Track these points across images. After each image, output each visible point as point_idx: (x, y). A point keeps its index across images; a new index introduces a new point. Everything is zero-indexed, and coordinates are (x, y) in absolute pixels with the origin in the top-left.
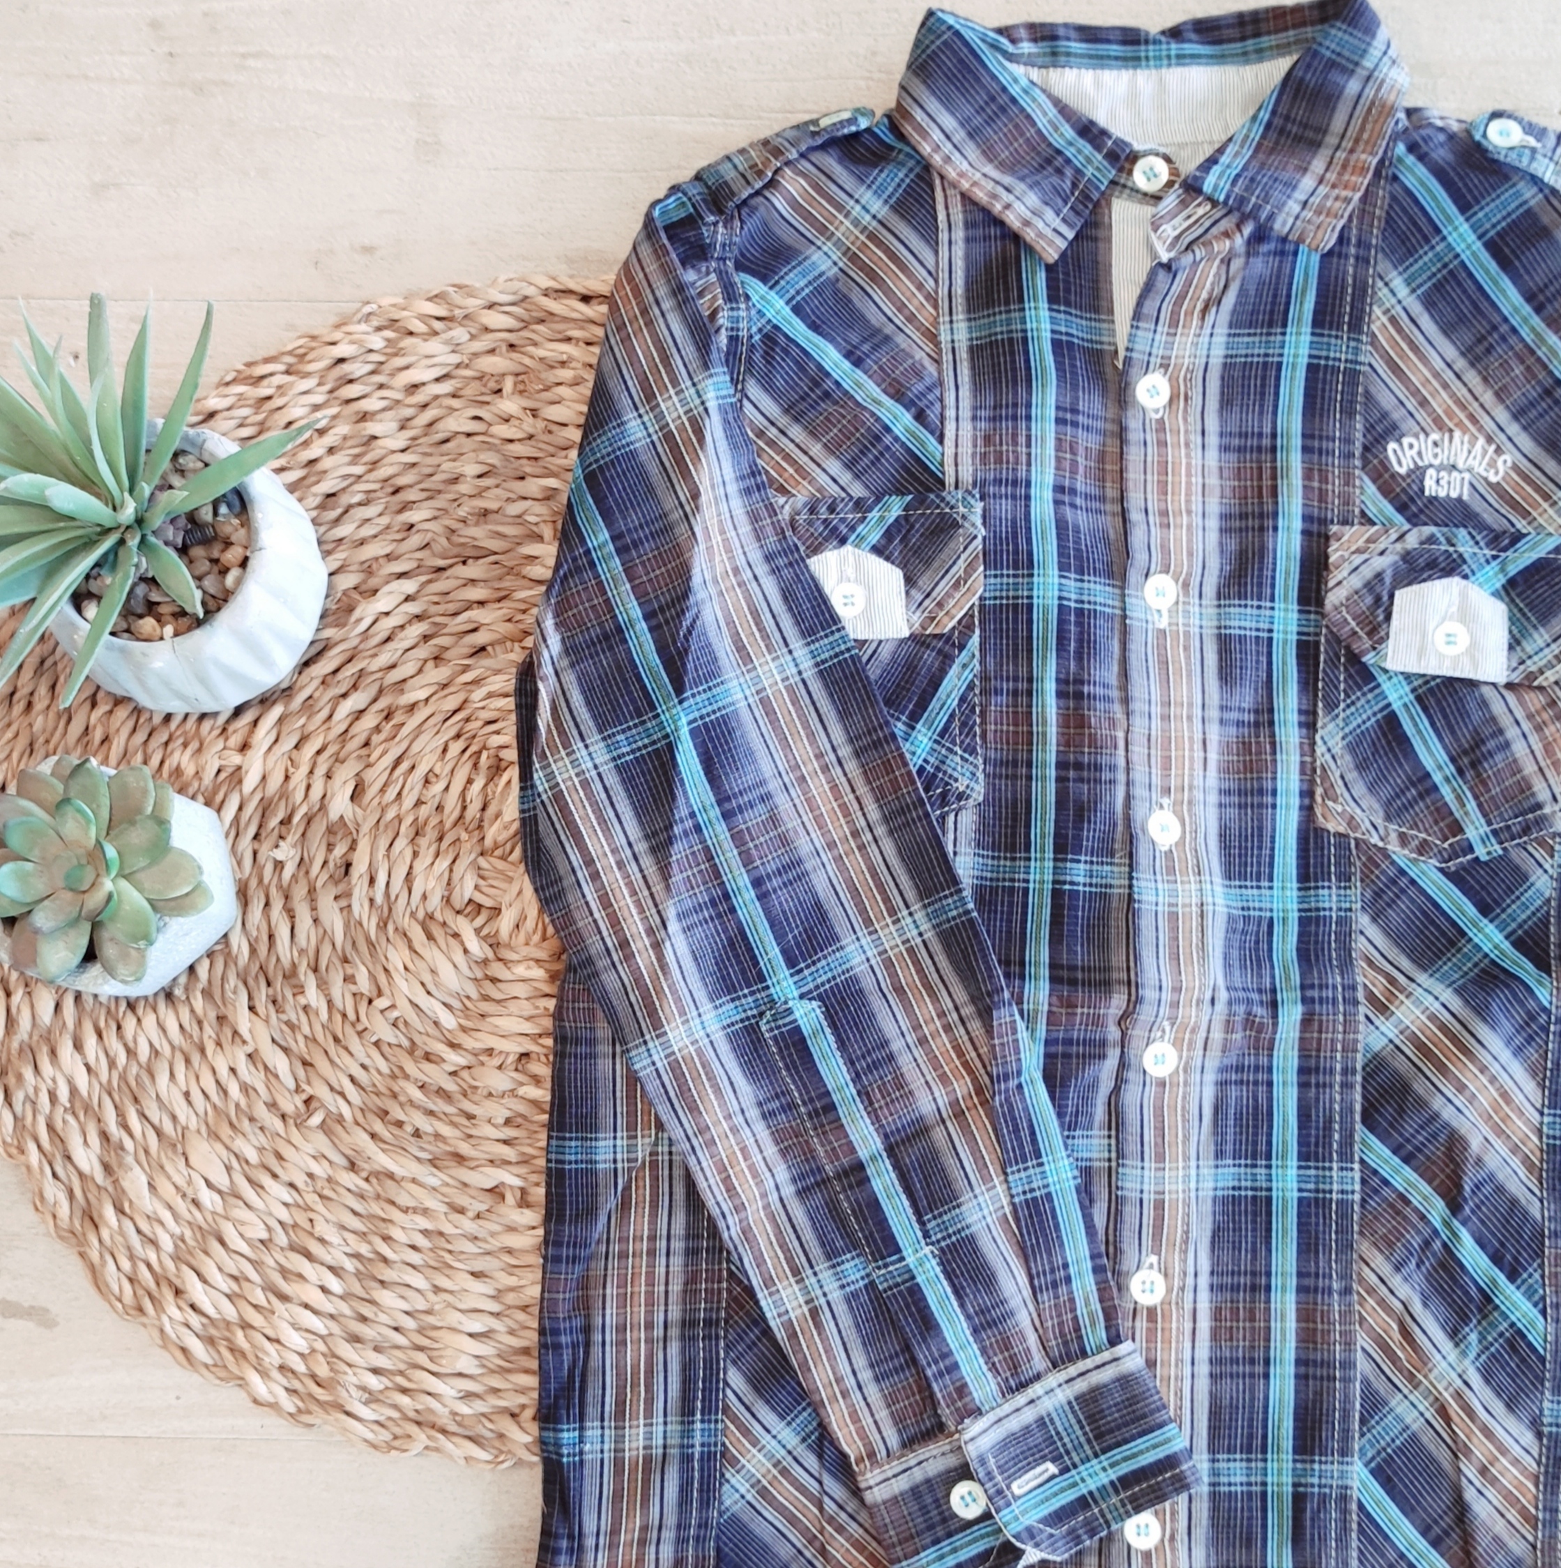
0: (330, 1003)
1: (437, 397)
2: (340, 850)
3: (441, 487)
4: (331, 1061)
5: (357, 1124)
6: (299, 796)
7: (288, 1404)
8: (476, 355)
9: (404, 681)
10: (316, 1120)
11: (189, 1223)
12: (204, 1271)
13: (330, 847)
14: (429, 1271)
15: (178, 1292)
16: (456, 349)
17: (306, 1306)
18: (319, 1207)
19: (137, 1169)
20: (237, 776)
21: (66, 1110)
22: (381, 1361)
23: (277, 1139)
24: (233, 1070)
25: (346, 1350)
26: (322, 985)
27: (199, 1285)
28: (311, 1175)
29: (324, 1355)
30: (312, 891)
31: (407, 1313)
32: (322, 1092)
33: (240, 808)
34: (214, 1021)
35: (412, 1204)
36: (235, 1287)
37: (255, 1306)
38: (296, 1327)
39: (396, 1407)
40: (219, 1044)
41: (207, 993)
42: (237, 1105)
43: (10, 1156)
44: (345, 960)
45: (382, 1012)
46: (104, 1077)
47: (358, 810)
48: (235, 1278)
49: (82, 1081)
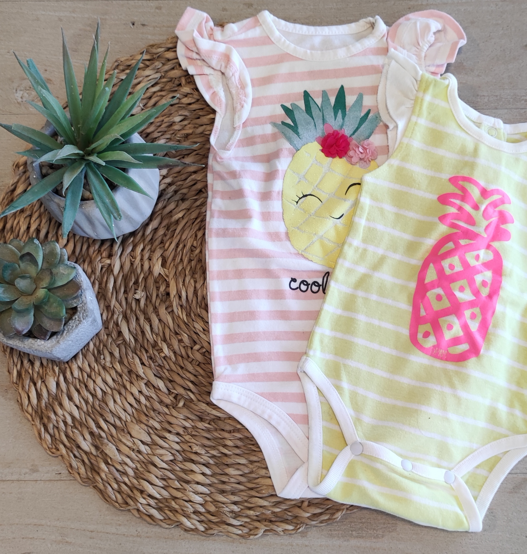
0: (175, 353)
1: (155, 93)
2: (162, 288)
3: (166, 129)
4: (182, 377)
5: (199, 401)
6: (139, 270)
7: (201, 528)
8: (166, 72)
9: (171, 212)
10: (181, 404)
11: (138, 461)
12: (150, 479)
13: (158, 288)
14: (246, 456)
15: (142, 492)
16: (158, 71)
17: (198, 483)
18: (193, 440)
19: (110, 444)
20: (110, 269)
21: (72, 427)
22: (236, 499)
23: (167, 416)
24: (140, 392)
25: (221, 498)
26: (170, 346)
27: (150, 486)
28: (185, 428)
29: (211, 502)
30: (155, 308)
31: (241, 475)
32: (181, 391)
33: (115, 282)
34: (127, 373)
35: (232, 428)
36: (165, 483)
37: (176, 489)
38: (197, 493)
39: (247, 517)
40: (131, 383)
41: (121, 362)
42: (146, 406)
43: (53, 453)
44: (176, 334)
45: (198, 351)
46: (85, 409)
47: (165, 269)
48: (164, 479)
49: (76, 413)
